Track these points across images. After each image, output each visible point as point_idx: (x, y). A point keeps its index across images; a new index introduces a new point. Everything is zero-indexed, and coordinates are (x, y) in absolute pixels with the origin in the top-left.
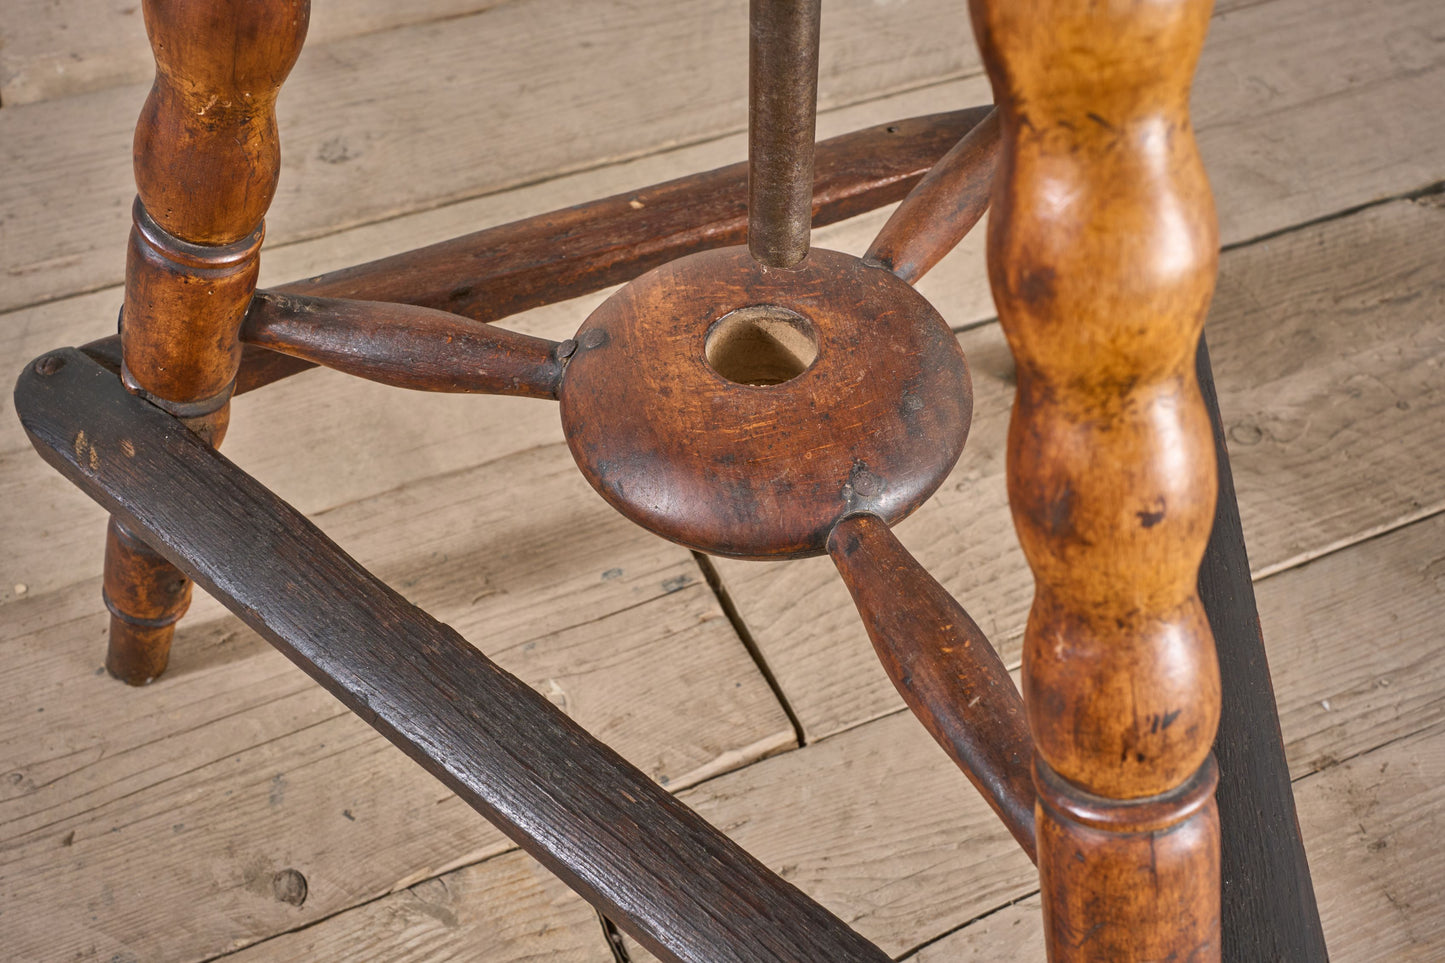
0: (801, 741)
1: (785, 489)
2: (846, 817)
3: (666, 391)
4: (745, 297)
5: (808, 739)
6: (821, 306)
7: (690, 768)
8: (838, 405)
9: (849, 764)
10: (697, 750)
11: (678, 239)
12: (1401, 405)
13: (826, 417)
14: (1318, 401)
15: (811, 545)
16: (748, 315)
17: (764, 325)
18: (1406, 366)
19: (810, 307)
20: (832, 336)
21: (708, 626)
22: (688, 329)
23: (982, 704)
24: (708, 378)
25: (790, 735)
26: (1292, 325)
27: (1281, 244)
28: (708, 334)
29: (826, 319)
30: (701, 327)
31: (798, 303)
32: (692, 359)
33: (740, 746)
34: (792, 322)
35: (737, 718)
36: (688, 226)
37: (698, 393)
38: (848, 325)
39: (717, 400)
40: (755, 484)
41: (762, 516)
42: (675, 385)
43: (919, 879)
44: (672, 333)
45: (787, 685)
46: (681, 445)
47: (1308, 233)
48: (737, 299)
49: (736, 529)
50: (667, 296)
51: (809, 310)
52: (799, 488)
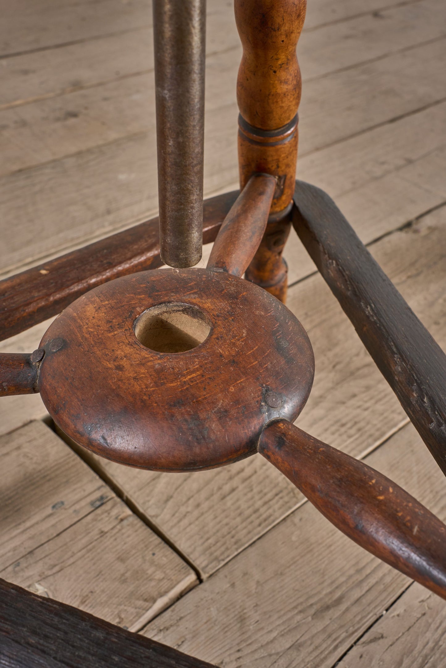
0: (200, 580)
1: (223, 415)
2: (242, 619)
3: (120, 368)
4: (151, 301)
5: (204, 576)
6: (201, 297)
7: (139, 616)
8: (238, 353)
9: (233, 585)
11: (76, 288)
13: (233, 362)
16: (155, 312)
17: (165, 317)
19: (195, 299)
20: (216, 313)
21: (125, 523)
22: (120, 326)
23: (421, 530)
24: (146, 353)
25: (192, 577)
28: (134, 327)
29: (208, 304)
30: (128, 324)
31: (186, 298)
32: (130, 344)
33: (166, 592)
34: (185, 311)
35: (159, 575)
37: (142, 364)
38: (223, 305)
39: (157, 366)
40: (202, 415)
41: (213, 437)
42: (125, 363)
43: (297, 646)
44: (111, 329)
45: (182, 546)
46: (143, 401)
48: (146, 303)
50: (98, 309)
51: (194, 301)
52: (233, 412)
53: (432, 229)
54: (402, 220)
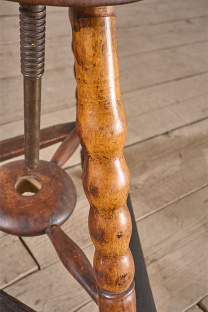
0: (39, 269)
1: (36, 220)
2: (51, 286)
3: (6, 198)
4: (23, 173)
5: (41, 268)
6: (41, 175)
7: (13, 279)
8: (47, 199)
9: (51, 273)
10: (14, 274)
11: (5, 155)
12: (164, 180)
13: (44, 202)
14: (147, 180)
15: (43, 232)
16: (25, 178)
17: (28, 179)
18: (164, 172)
19: (39, 175)
20: (45, 182)
21: (16, 243)
22: (10, 182)
23: (84, 269)
24: (16, 194)
25: (36, 268)
26: (141, 164)
27: (138, 146)
28: (15, 183)
29: (43, 178)
30: (13, 181)
31: (36, 174)
32: (12, 190)
34: (35, 179)
35: (24, 265)
36: (8, 152)
37: (14, 198)
38: (48, 179)
39: (18, 200)
40: (29, 220)
41: (31, 227)
42: (8, 196)
43: (69, 299)
44: (7, 183)
45: (35, 255)
46: (10, 212)
47: (143, 143)
48: (22, 174)
49: (25, 231)
50: (5, 174)
51: (39, 176)
52: (39, 220)
53: (176, 137)
54: (165, 130)
